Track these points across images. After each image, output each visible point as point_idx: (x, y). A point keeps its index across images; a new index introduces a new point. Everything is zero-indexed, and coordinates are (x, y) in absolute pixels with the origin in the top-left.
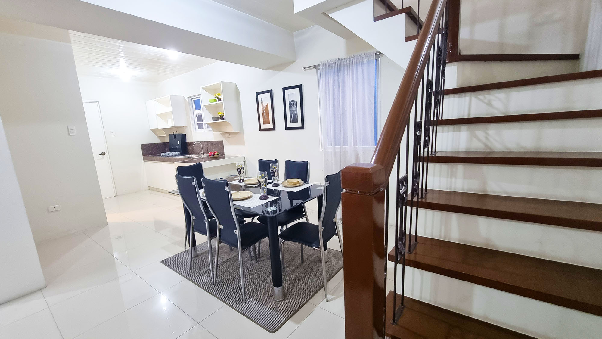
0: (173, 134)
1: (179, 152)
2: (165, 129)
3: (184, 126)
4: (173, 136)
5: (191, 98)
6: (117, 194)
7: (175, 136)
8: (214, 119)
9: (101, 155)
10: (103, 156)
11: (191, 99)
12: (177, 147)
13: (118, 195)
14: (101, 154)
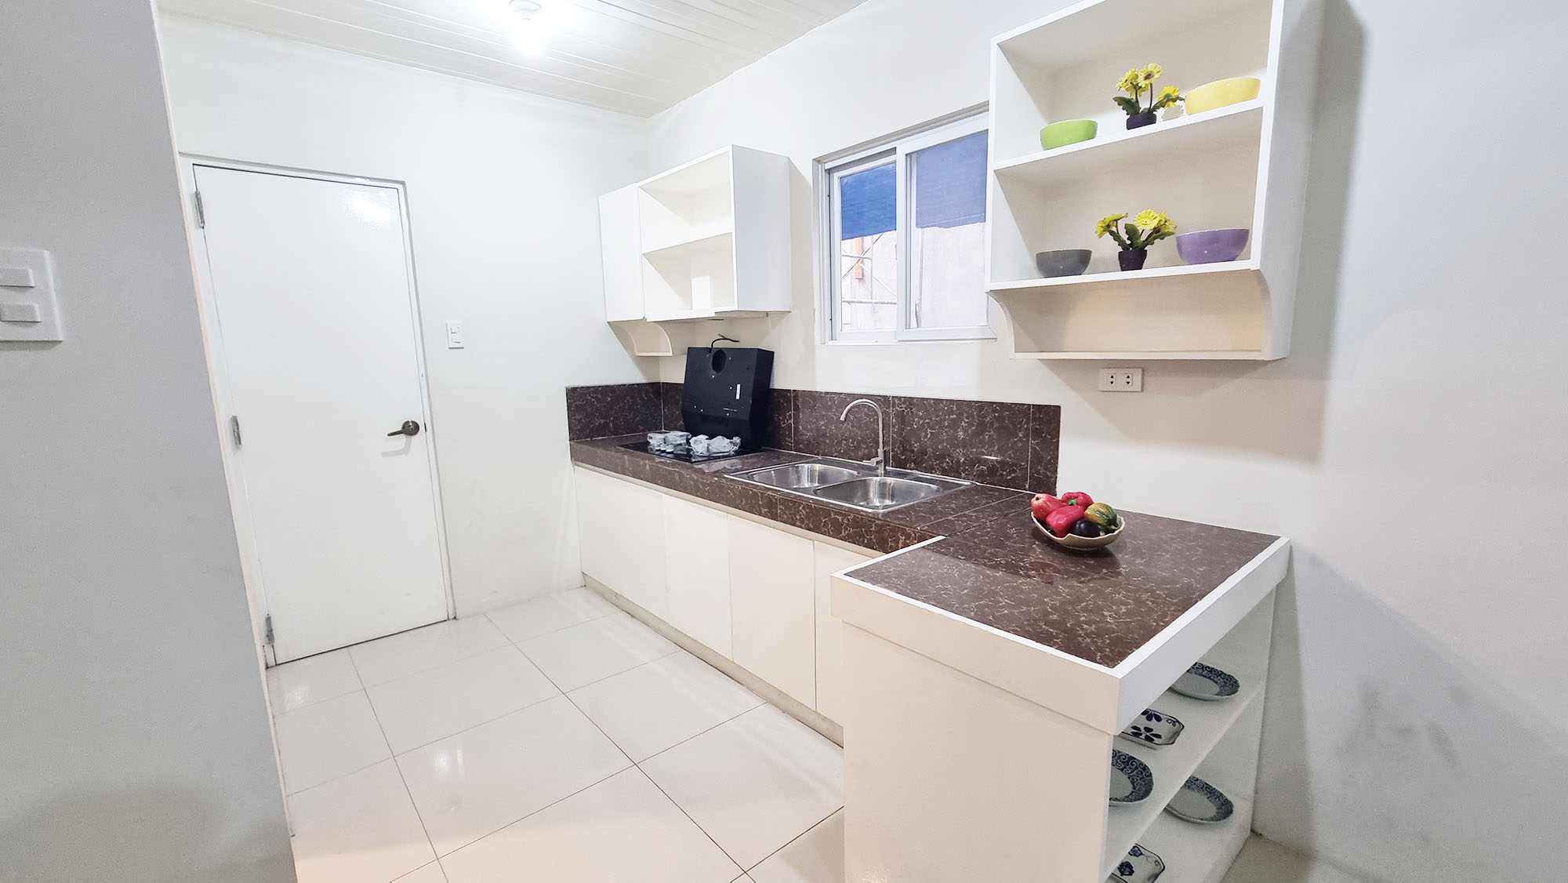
0: (710, 350)
1: (737, 440)
2: (672, 326)
3: (767, 314)
4: (709, 357)
5: (828, 166)
6: (455, 608)
7: (718, 357)
8: (1050, 264)
9: (402, 435)
10: (409, 437)
11: (829, 171)
12: (728, 412)
13: (458, 617)
14: (400, 429)
